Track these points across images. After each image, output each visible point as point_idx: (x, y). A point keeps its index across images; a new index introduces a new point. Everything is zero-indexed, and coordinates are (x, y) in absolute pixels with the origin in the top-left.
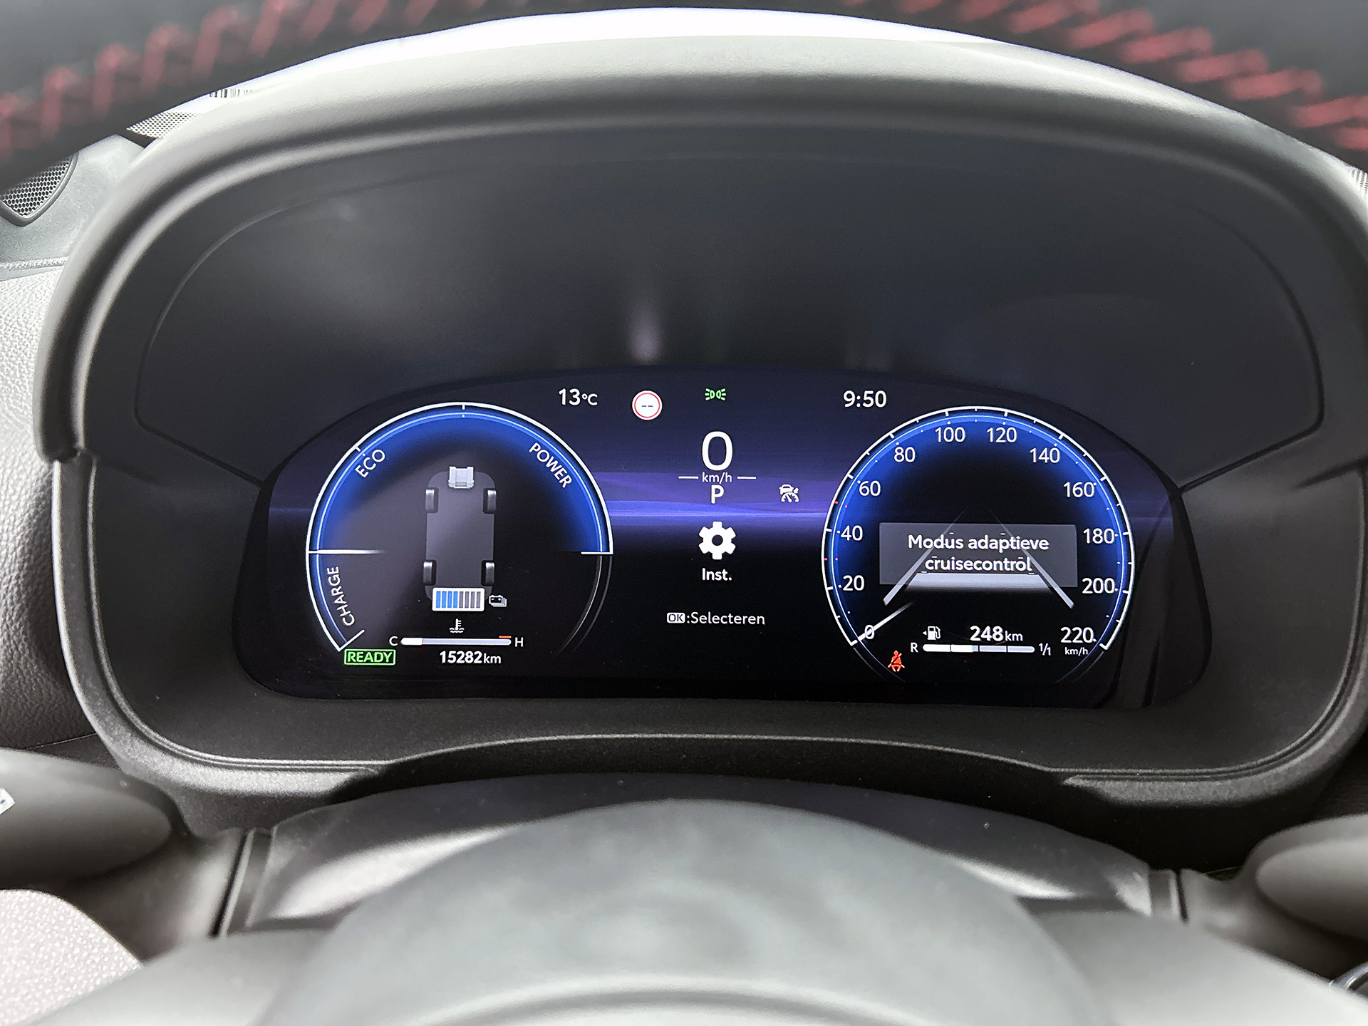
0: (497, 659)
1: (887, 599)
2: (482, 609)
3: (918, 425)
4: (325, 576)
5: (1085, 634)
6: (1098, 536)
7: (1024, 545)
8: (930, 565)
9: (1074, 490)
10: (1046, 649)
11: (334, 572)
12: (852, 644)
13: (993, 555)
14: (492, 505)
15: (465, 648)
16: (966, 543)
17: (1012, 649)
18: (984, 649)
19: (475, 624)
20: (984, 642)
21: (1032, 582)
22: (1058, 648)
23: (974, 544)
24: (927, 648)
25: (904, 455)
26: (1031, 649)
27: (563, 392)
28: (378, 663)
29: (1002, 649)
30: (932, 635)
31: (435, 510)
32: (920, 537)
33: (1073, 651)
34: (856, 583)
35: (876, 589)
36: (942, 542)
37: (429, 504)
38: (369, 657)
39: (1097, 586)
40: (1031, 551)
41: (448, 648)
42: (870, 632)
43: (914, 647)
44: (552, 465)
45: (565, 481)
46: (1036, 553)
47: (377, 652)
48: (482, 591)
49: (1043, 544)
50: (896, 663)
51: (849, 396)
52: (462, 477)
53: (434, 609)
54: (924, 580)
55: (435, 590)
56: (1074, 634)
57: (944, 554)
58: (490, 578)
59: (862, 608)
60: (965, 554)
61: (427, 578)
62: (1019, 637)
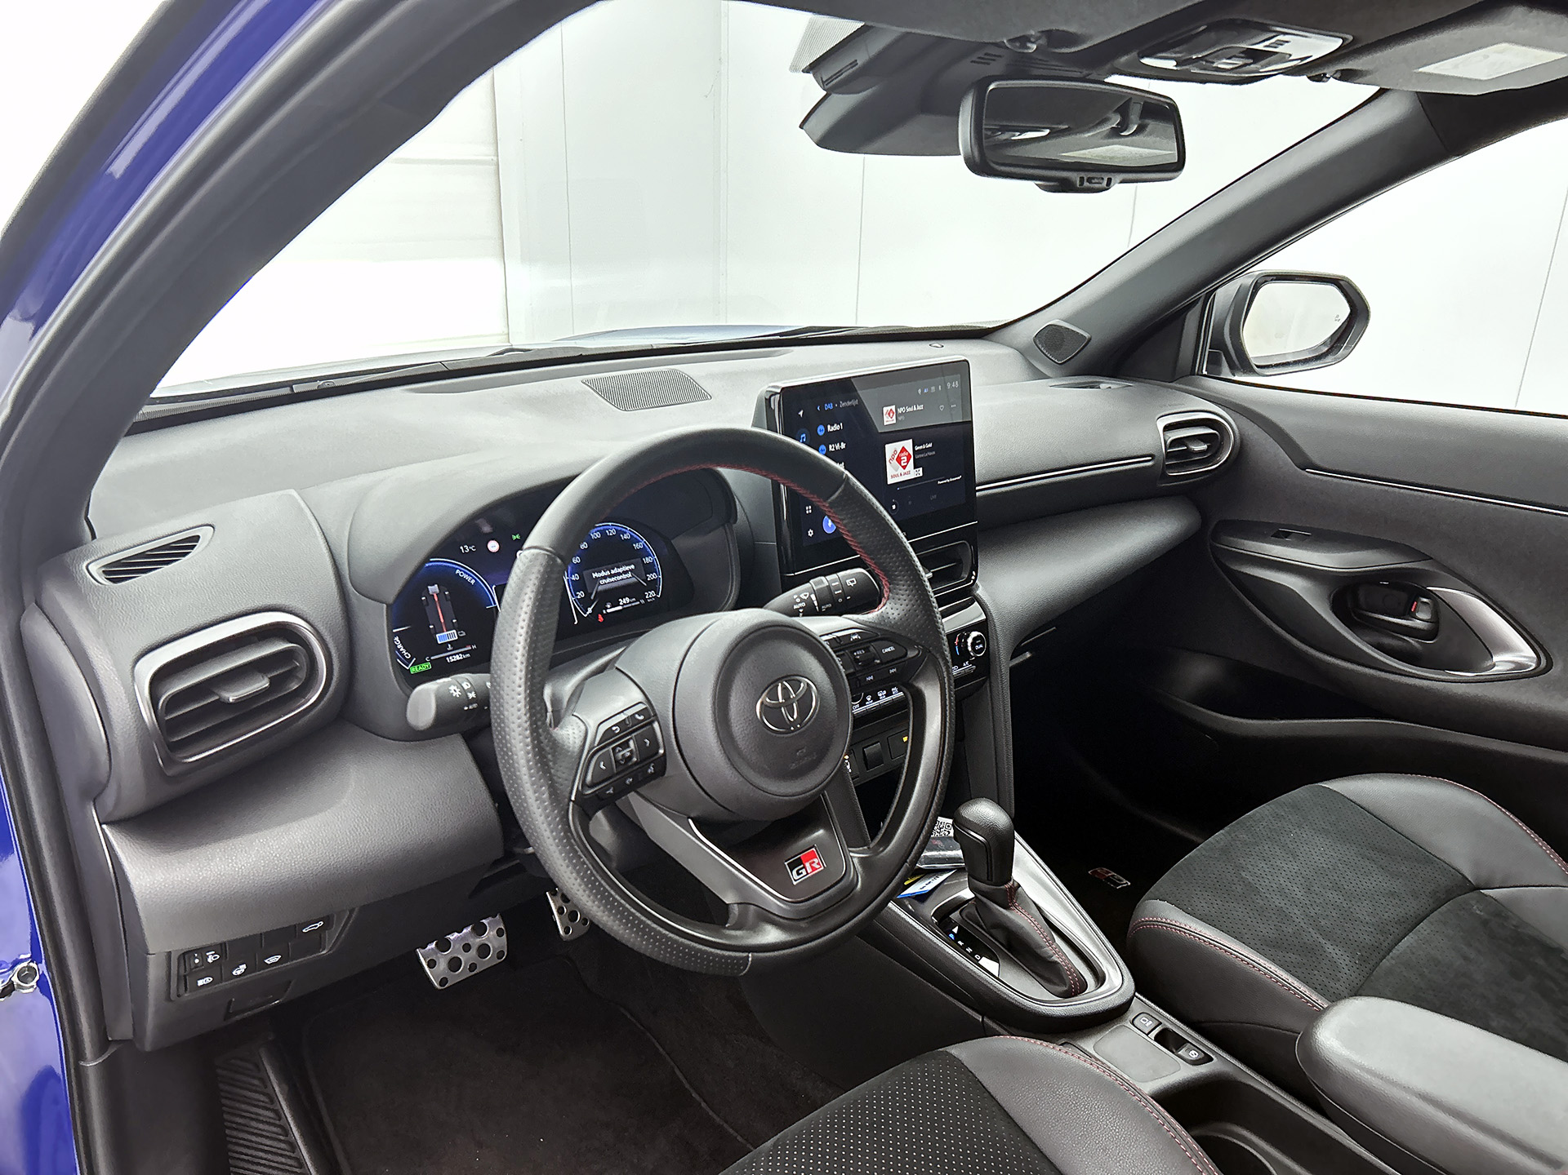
0: (468, 655)
1: (592, 598)
2: (457, 638)
4: (393, 641)
5: (652, 593)
6: (647, 560)
7: (627, 568)
8: (602, 582)
9: (636, 546)
10: (642, 602)
11: (397, 639)
12: (586, 616)
13: (619, 574)
14: (449, 598)
15: (455, 654)
16: (610, 572)
17: (633, 604)
18: (625, 607)
19: (456, 645)
20: (625, 604)
21: (634, 580)
22: (646, 600)
23: (613, 572)
24: (608, 611)
25: (583, 546)
26: (638, 603)
27: (461, 548)
28: (424, 669)
29: (630, 605)
30: (609, 606)
31: (428, 604)
32: (596, 573)
33: (651, 600)
34: (581, 594)
35: (588, 595)
36: (603, 574)
37: (425, 603)
38: (420, 668)
39: (651, 577)
41: (449, 656)
42: (590, 610)
43: (604, 612)
44: (465, 576)
45: (473, 582)
46: (631, 570)
47: (423, 665)
48: (455, 631)
49: (633, 567)
50: (601, 619)
52: (433, 589)
53: (439, 642)
54: (600, 588)
55: (437, 635)
56: (649, 594)
57: (605, 577)
58: (456, 625)
59: (584, 603)
60: (611, 576)
61: (433, 632)
62: (634, 599)
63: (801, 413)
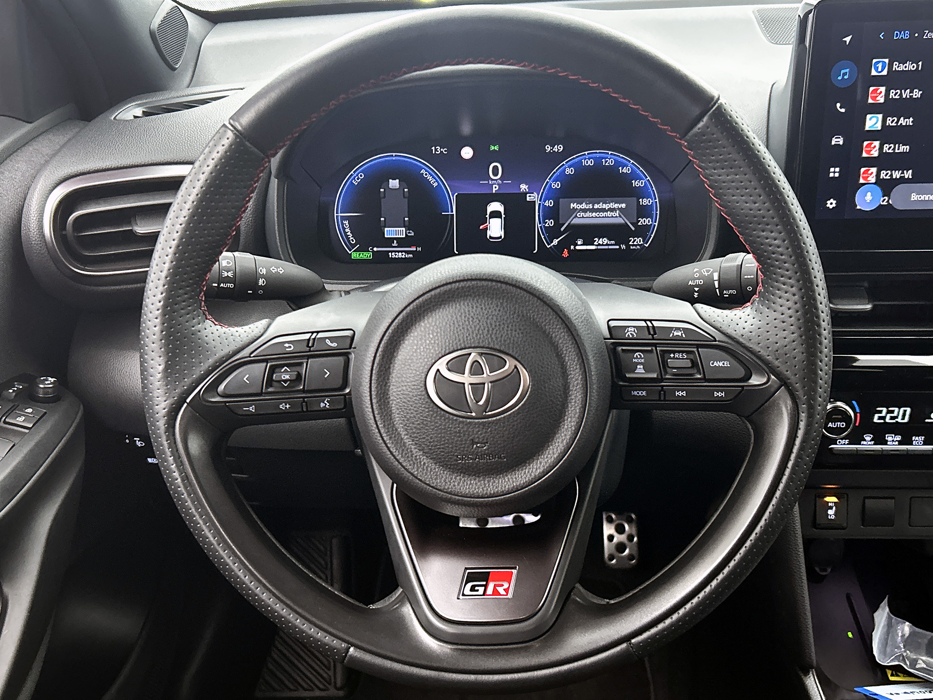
0: (411, 256)
1: (562, 229)
2: (404, 236)
3: (574, 158)
4: (343, 224)
5: (639, 241)
6: (645, 202)
7: (616, 206)
8: (580, 215)
9: (635, 183)
10: (623, 247)
11: (346, 222)
12: (548, 247)
13: (604, 210)
14: (407, 195)
15: (399, 252)
16: (593, 206)
17: (610, 247)
18: (599, 247)
19: (402, 242)
20: (599, 245)
21: (620, 221)
22: (628, 246)
23: (596, 206)
24: (578, 248)
25: (569, 171)
26: (618, 247)
27: (433, 148)
28: (365, 258)
29: (606, 247)
30: (579, 243)
31: (384, 197)
32: (575, 204)
33: (634, 247)
34: (550, 223)
35: (558, 225)
36: (584, 206)
37: (382, 195)
38: (361, 255)
39: (644, 221)
40: (618, 208)
41: (392, 252)
42: (555, 242)
43: (572, 247)
44: (430, 178)
45: (435, 185)
46: (620, 209)
47: (365, 253)
48: (404, 229)
49: (623, 206)
50: (566, 254)
51: (548, 147)
52: (394, 183)
53: (386, 236)
54: (576, 221)
55: (386, 229)
56: (635, 240)
57: (585, 211)
58: (407, 224)
59: (553, 233)
60: (593, 210)
61: (382, 224)
62: (613, 242)
63: (848, 39)
